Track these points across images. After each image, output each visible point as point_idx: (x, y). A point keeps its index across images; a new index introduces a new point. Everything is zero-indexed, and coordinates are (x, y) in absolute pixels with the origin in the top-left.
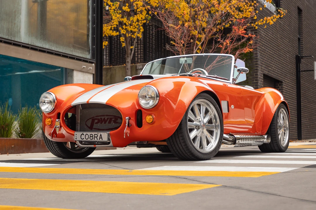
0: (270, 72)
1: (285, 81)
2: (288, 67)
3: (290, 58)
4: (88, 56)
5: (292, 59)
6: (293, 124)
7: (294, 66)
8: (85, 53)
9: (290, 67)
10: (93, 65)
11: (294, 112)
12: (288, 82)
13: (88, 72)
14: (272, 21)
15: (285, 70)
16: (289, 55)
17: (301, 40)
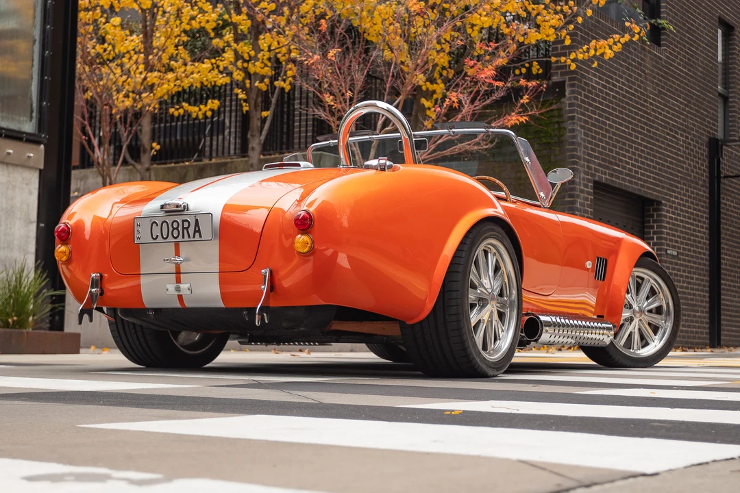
0: (618, 177)
1: (668, 200)
2: (683, 167)
3: (690, 144)
4: (29, 127)
5: (695, 146)
6: (697, 308)
7: (702, 165)
8: (17, 118)
9: (690, 165)
10: (42, 146)
11: (697, 279)
12: (679, 204)
13: (24, 165)
14: (610, 51)
15: (671, 174)
16: (687, 137)
17: (731, 100)
